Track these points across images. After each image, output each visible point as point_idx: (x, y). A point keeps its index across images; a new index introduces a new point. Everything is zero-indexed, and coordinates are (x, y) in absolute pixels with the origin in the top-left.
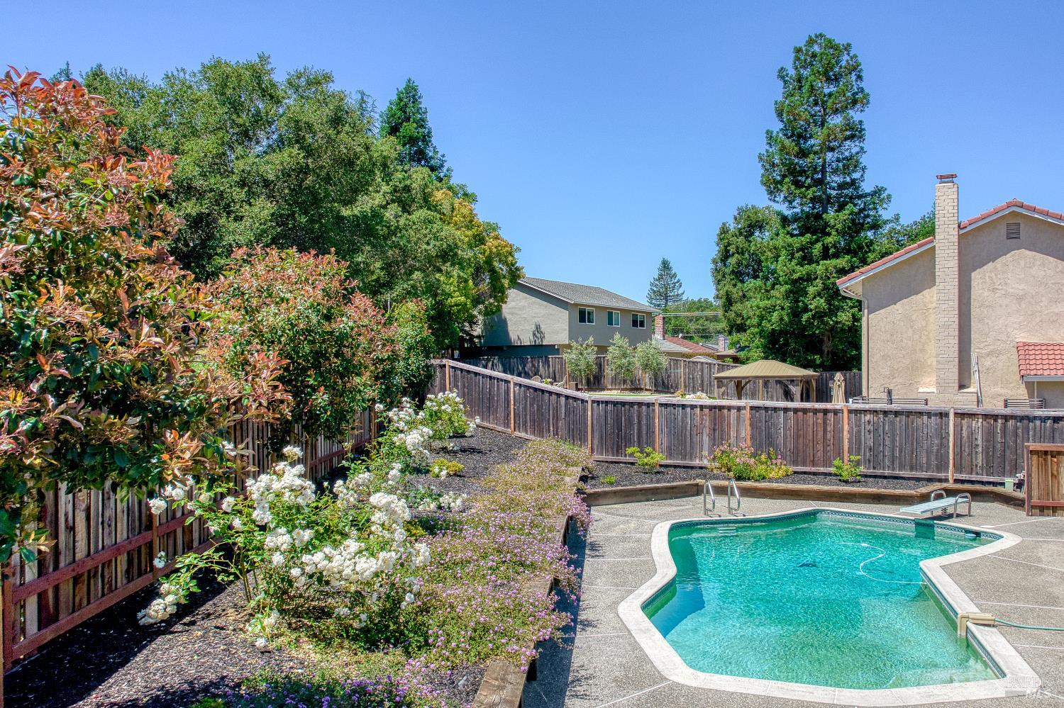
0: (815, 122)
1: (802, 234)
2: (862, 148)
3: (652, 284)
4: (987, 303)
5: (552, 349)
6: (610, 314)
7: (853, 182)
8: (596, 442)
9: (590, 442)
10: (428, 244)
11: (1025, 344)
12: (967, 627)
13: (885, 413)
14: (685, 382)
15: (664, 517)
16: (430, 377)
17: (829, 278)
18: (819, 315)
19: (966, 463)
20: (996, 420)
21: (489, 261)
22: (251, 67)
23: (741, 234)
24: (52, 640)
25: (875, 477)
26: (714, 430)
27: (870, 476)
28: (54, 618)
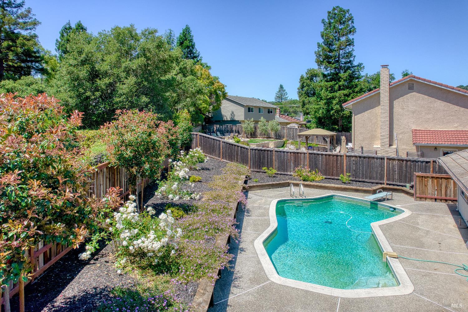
0: (335, 39)
1: (331, 81)
2: (353, 49)
3: (276, 94)
4: (400, 114)
5: (238, 122)
6: (260, 109)
7: (350, 62)
8: (251, 164)
9: (249, 164)
10: (192, 88)
11: (415, 130)
12: (387, 258)
13: (360, 157)
14: (287, 135)
15: (275, 197)
16: (191, 140)
17: (341, 98)
18: (337, 111)
19: (391, 177)
20: (403, 162)
21: (215, 91)
22: (128, 29)
23: (308, 79)
24: (49, 268)
25: (356, 181)
26: (295, 161)
27: (354, 181)
28: (50, 259)
